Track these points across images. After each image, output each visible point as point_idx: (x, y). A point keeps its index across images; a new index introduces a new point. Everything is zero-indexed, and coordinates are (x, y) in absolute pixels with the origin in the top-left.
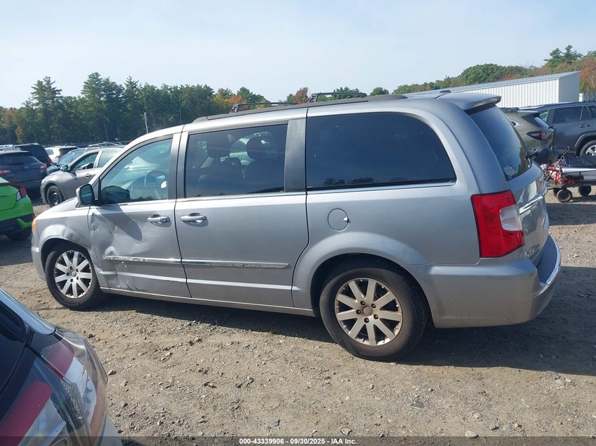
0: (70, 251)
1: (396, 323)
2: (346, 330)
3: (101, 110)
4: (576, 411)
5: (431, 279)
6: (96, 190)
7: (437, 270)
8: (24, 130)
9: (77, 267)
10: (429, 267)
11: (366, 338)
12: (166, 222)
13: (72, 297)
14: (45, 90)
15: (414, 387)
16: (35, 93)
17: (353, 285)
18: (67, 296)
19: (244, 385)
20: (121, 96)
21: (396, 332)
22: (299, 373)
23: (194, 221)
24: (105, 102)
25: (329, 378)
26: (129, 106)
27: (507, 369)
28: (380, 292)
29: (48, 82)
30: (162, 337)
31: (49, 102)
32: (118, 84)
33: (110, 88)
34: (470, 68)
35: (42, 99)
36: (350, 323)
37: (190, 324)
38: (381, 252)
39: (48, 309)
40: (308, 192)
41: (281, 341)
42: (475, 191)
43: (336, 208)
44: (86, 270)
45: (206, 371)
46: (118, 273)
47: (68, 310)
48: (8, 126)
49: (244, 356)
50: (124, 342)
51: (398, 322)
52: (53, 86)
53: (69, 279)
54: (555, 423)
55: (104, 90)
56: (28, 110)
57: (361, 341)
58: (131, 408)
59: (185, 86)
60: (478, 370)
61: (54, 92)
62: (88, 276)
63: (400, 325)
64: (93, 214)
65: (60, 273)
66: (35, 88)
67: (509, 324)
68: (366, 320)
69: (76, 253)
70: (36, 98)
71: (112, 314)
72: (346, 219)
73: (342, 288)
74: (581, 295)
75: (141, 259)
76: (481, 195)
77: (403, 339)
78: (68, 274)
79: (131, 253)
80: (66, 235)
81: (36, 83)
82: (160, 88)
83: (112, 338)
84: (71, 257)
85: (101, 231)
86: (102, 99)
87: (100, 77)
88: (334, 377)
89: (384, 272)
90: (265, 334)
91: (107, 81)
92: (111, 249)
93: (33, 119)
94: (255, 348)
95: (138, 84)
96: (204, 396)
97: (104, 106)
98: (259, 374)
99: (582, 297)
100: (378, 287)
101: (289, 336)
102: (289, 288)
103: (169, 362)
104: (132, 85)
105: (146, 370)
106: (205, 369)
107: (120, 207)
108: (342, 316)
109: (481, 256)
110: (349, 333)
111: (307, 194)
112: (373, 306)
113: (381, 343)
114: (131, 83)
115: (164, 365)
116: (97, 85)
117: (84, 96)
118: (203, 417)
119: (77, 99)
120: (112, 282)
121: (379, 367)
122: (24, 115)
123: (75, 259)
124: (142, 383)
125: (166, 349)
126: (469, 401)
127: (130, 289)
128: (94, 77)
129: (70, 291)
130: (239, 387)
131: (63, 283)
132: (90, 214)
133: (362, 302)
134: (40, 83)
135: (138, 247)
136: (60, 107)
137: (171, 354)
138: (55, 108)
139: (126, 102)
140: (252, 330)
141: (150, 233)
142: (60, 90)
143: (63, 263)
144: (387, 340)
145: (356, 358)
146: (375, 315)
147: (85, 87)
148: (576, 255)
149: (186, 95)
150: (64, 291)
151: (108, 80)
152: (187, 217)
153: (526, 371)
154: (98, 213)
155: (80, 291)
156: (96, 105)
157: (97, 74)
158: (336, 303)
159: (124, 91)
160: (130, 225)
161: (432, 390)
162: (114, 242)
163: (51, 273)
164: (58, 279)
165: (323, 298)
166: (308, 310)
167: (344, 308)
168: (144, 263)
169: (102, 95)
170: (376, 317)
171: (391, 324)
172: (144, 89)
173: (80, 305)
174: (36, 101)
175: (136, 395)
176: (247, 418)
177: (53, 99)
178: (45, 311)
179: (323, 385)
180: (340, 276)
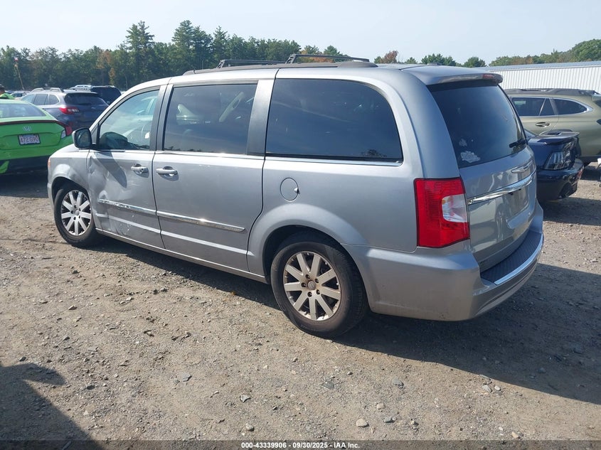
0: (75, 191)
1: (336, 301)
2: (292, 301)
3: (190, 58)
4: (486, 420)
5: (367, 261)
6: (94, 136)
7: (375, 253)
8: (117, 72)
9: (80, 207)
10: (368, 249)
11: (308, 311)
12: (145, 172)
13: (74, 234)
14: (139, 34)
15: (336, 367)
16: (129, 36)
17: (300, 258)
18: (70, 232)
19: (180, 338)
20: (209, 46)
21: (335, 310)
22: (235, 336)
23: (167, 174)
24: (193, 51)
25: (260, 344)
26: (216, 56)
27: (441, 366)
28: (323, 269)
29: (143, 27)
30: (135, 282)
31: (142, 47)
32: (207, 33)
33: (200, 36)
34: (584, 43)
35: (136, 44)
36: (296, 295)
37: (165, 275)
38: (324, 228)
39: (54, 242)
40: (267, 158)
41: (238, 303)
42: (420, 176)
43: (287, 177)
44: (87, 210)
45: (153, 320)
46: (110, 217)
47: (70, 246)
48: (103, 67)
49: (195, 312)
50: (100, 281)
51: (337, 300)
52: (146, 31)
53: (72, 216)
54: (455, 428)
55: (194, 39)
56: (122, 53)
57: (303, 313)
58: (70, 342)
59: (272, 41)
60: (409, 362)
61: (147, 37)
62: (88, 216)
63: (338, 303)
64: (91, 158)
65: (66, 210)
66: (130, 32)
67: (443, 320)
68: (310, 294)
69: (80, 193)
70: (130, 42)
71: (104, 255)
72: (296, 189)
73: (291, 259)
74: (571, 303)
75: (125, 205)
76: (425, 179)
77: (340, 317)
78: (72, 212)
79: (119, 199)
80: (70, 175)
81: (131, 27)
82: (247, 40)
83: (92, 277)
84: (75, 196)
85: (96, 175)
86: (191, 47)
87: (190, 26)
88: (265, 345)
89: (328, 248)
90: (228, 293)
91: (197, 30)
92: (104, 193)
93: (125, 62)
94: (210, 305)
95: (227, 35)
96: (138, 342)
97: (193, 55)
98: (199, 331)
99: (571, 305)
100: (322, 263)
101: (248, 299)
102: (244, 252)
103: (126, 306)
104: (220, 35)
105: (103, 309)
106: (154, 318)
107: (112, 153)
108: (289, 287)
109: (418, 244)
110: (294, 304)
111: (265, 159)
112: (316, 280)
113: (320, 319)
114: (220, 33)
115: (120, 308)
116: (187, 33)
117: (174, 43)
118: (126, 361)
119: (168, 46)
120: (105, 224)
121: (314, 342)
122: (118, 58)
123: (79, 199)
124: (93, 321)
125: (130, 294)
126: (382, 391)
127: (118, 234)
128: (186, 25)
129: (72, 228)
130: (174, 339)
131: (67, 220)
132: (89, 157)
133: (307, 276)
134: (135, 27)
135: (124, 193)
136: (151, 52)
137: (132, 299)
138: (147, 53)
139: (213, 53)
140: (217, 289)
141: (133, 180)
142: (153, 36)
143: (69, 201)
144: (326, 317)
145: (298, 330)
146: (318, 291)
147: (176, 34)
148: (595, 260)
149: (273, 49)
150: (68, 227)
151: (198, 28)
152: (161, 170)
153: (458, 370)
154: (95, 157)
155: (81, 230)
156: (184, 53)
157: (188, 22)
158: (285, 273)
159: (212, 41)
160: (118, 171)
161: (351, 374)
162: (106, 187)
163: (59, 210)
164: (64, 216)
165: (274, 266)
166: (261, 276)
167: (292, 279)
168: (127, 210)
169: (192, 44)
170: (318, 293)
171: (331, 302)
172: (232, 41)
173: (79, 242)
174: (129, 45)
175: (83, 331)
176: (164, 369)
177: (145, 44)
178: (51, 244)
179: (250, 351)
180: (288, 247)
